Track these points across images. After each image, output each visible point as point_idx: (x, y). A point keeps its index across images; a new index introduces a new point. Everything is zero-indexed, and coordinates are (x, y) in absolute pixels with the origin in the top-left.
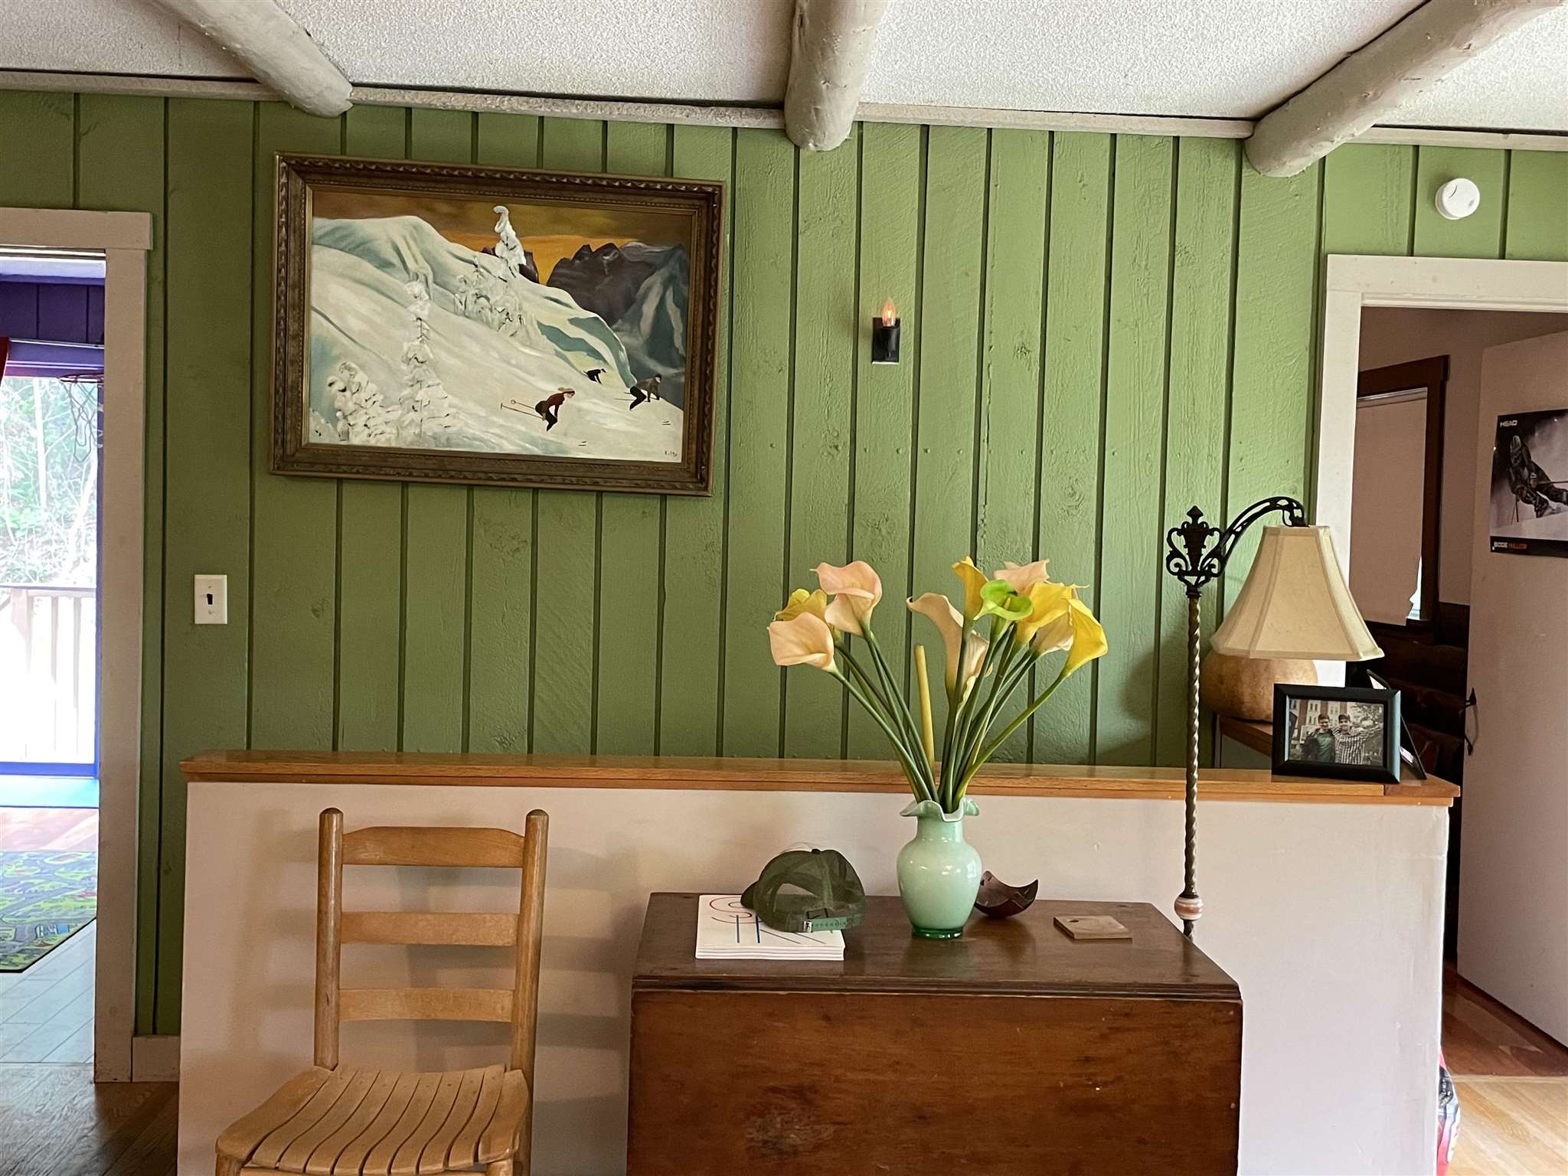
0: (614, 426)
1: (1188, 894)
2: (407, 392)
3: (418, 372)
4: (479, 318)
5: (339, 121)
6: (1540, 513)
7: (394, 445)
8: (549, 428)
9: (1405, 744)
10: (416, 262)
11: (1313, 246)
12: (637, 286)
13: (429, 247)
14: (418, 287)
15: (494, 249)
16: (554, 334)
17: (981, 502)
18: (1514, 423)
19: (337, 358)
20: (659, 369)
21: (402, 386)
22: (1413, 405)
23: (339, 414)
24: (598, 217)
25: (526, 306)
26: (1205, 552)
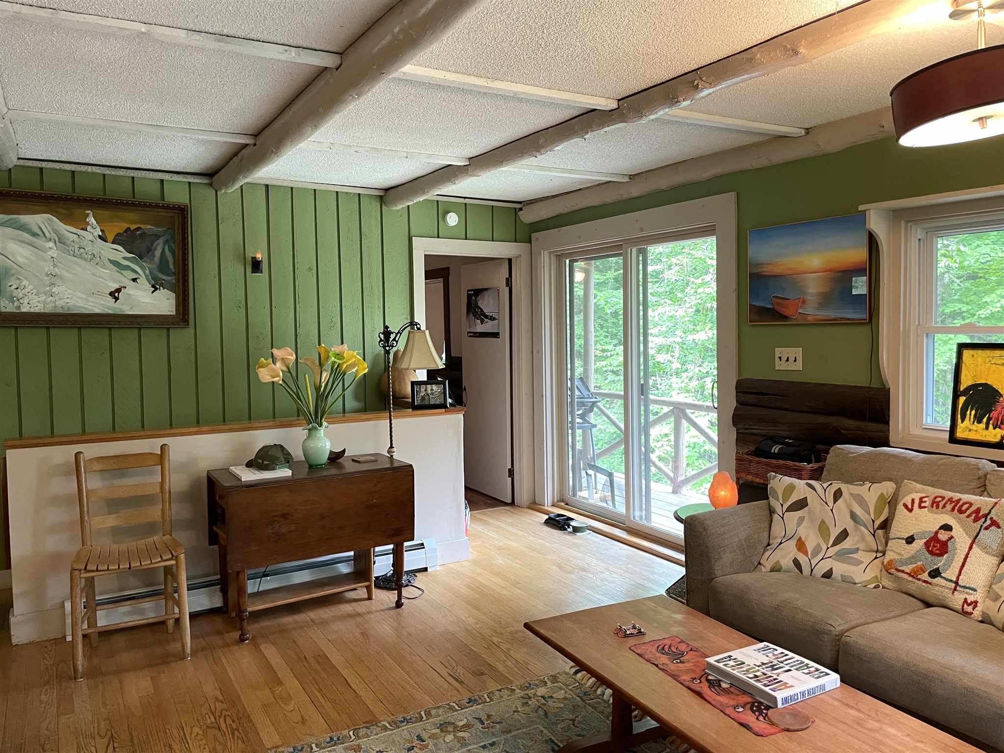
0: (145, 301)
1: (391, 447)
2: (48, 288)
3: (53, 280)
4: (80, 257)
5: (7, 173)
6: (482, 322)
7: (43, 311)
8: (115, 302)
9: (450, 397)
10: (50, 233)
11: (407, 234)
12: (152, 244)
13: (56, 228)
14: (51, 244)
15: (86, 229)
16: (115, 263)
17: (298, 326)
18: (473, 292)
19: (13, 275)
20: (164, 277)
21: (46, 286)
22: (439, 284)
23: (15, 299)
24: (133, 216)
25: (102, 252)
26: (391, 339)
